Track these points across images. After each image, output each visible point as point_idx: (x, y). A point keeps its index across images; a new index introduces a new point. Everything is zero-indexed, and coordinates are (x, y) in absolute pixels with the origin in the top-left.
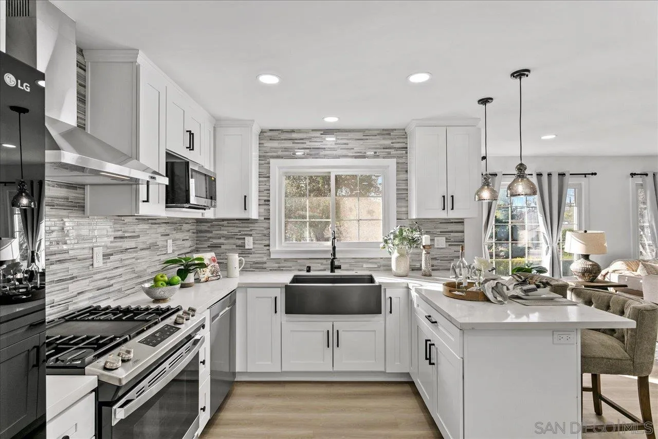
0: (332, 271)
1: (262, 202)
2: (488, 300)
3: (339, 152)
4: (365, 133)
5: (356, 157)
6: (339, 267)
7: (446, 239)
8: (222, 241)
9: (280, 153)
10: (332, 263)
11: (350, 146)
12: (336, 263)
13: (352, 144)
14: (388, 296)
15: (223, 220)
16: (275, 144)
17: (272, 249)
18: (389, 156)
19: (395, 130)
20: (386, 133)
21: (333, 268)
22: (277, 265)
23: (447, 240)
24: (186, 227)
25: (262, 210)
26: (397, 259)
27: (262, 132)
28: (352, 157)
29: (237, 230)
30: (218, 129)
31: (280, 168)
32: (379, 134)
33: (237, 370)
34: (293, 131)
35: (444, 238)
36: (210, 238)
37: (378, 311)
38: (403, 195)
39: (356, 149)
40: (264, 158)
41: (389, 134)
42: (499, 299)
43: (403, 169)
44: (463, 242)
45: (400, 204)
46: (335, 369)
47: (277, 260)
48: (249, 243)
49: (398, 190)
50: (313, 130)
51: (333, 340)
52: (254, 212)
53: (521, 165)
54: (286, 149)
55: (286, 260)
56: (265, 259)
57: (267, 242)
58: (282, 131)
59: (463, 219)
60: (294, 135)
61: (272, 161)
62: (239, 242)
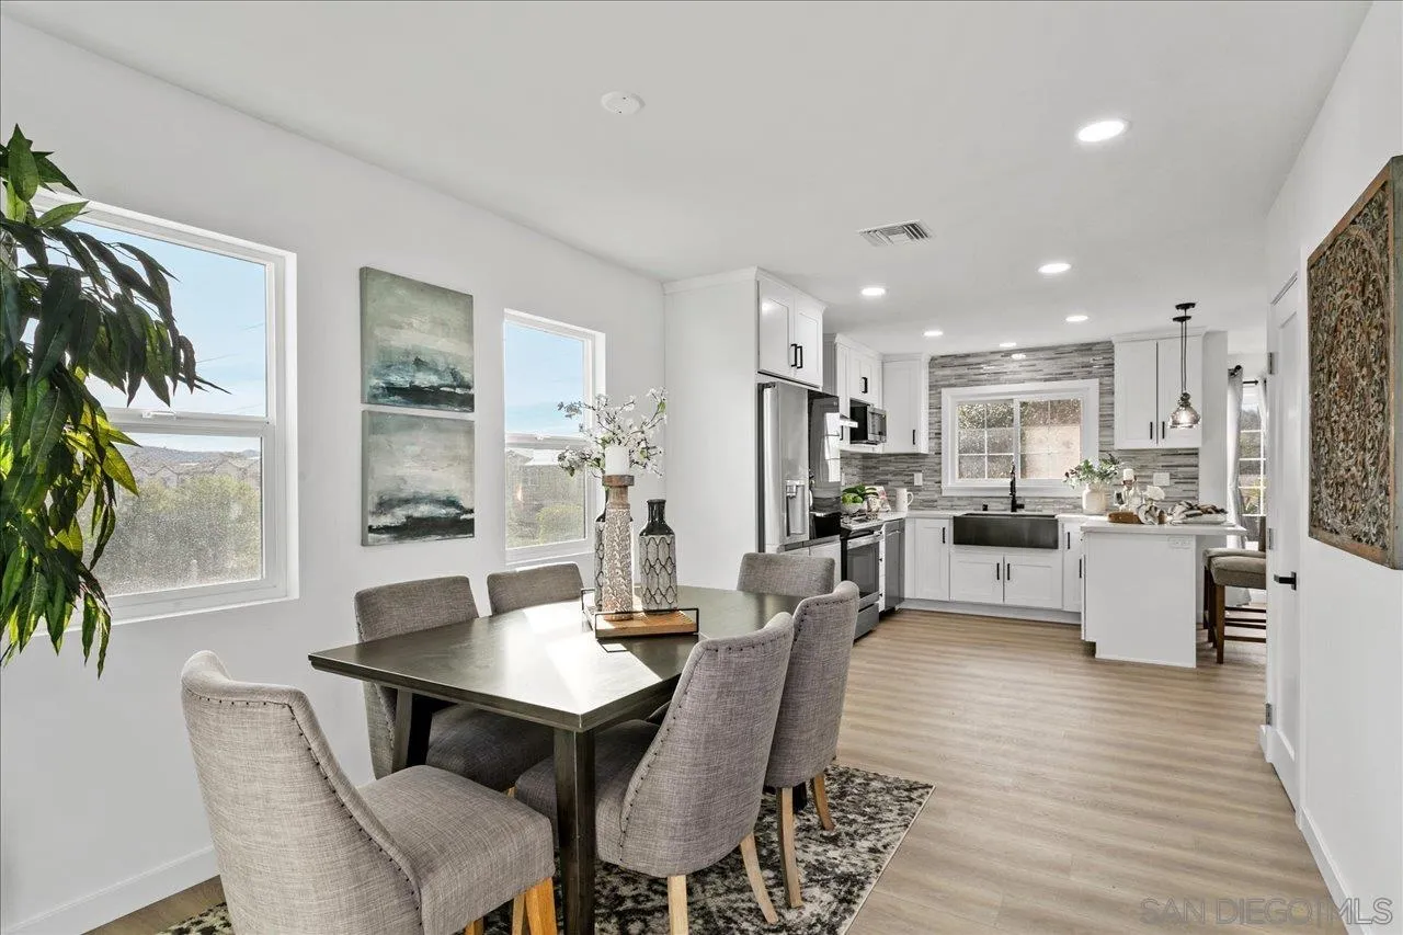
0: (1013, 510)
1: (934, 436)
2: (1140, 522)
3: (1024, 375)
4: (1057, 352)
5: (1046, 380)
6: (1022, 507)
7: (1171, 475)
8: (889, 477)
9: (953, 381)
10: (1014, 502)
11: (1038, 367)
12: (1019, 502)
13: (1040, 364)
14: (1066, 532)
15: (890, 455)
16: (947, 372)
17: (943, 486)
18: (1090, 375)
19: (1098, 343)
20: (1087, 348)
21: (1015, 506)
22: (949, 504)
23: (1172, 477)
24: (855, 462)
25: (933, 445)
26: (1087, 496)
27: (933, 359)
28: (1040, 380)
29: (905, 466)
30: (887, 366)
31: (952, 397)
32: (1076, 351)
33: (908, 594)
34: (968, 356)
35: (1168, 474)
36: (877, 474)
37: (1055, 546)
38: (1106, 422)
39: (1046, 371)
40: (935, 387)
41: (1090, 349)
42: (1150, 519)
43: (1107, 392)
44: (1197, 478)
45: (1104, 433)
46: (1008, 602)
47: (951, 498)
48: (918, 479)
49: (1101, 416)
50: (992, 353)
51: (1003, 573)
52: (923, 447)
53: (1185, 394)
54: (960, 376)
55: (959, 498)
56: (936, 496)
57: (938, 479)
58: (955, 356)
59: (1197, 449)
60: (970, 360)
61: (944, 390)
62: (907, 479)
